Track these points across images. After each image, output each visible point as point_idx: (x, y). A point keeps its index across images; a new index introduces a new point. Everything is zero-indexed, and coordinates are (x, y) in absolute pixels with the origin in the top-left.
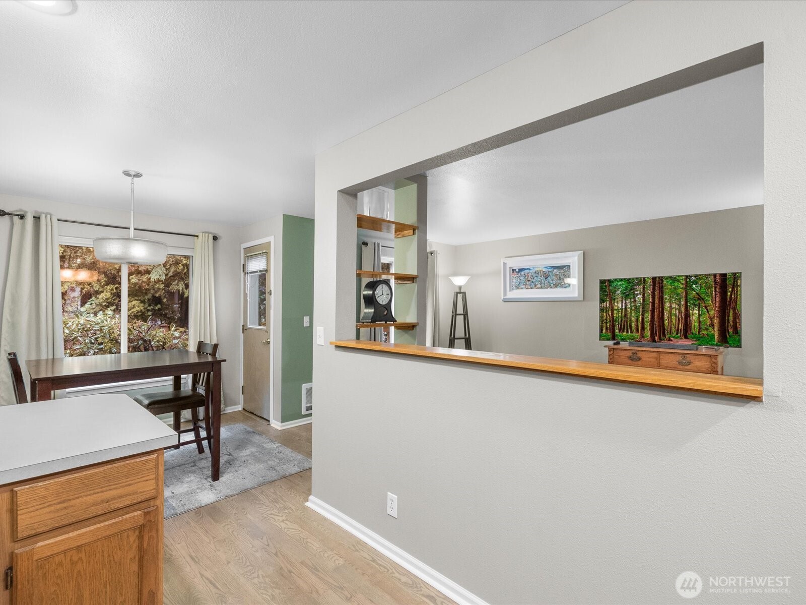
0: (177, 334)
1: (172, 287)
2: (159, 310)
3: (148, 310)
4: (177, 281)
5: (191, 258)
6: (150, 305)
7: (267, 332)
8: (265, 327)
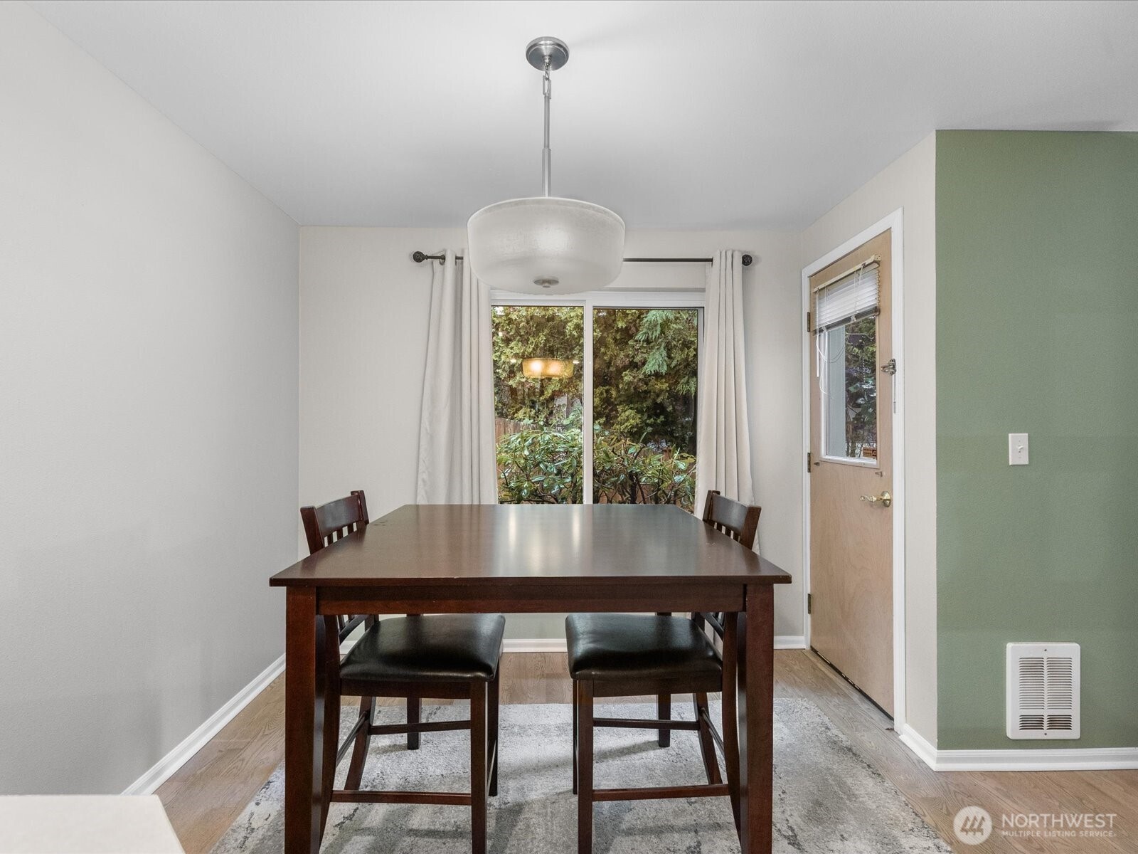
0: (682, 466)
1: (680, 387)
2: (664, 424)
3: (648, 425)
4: (687, 377)
5: (701, 311)
6: (649, 417)
7: (884, 474)
8: (871, 462)
